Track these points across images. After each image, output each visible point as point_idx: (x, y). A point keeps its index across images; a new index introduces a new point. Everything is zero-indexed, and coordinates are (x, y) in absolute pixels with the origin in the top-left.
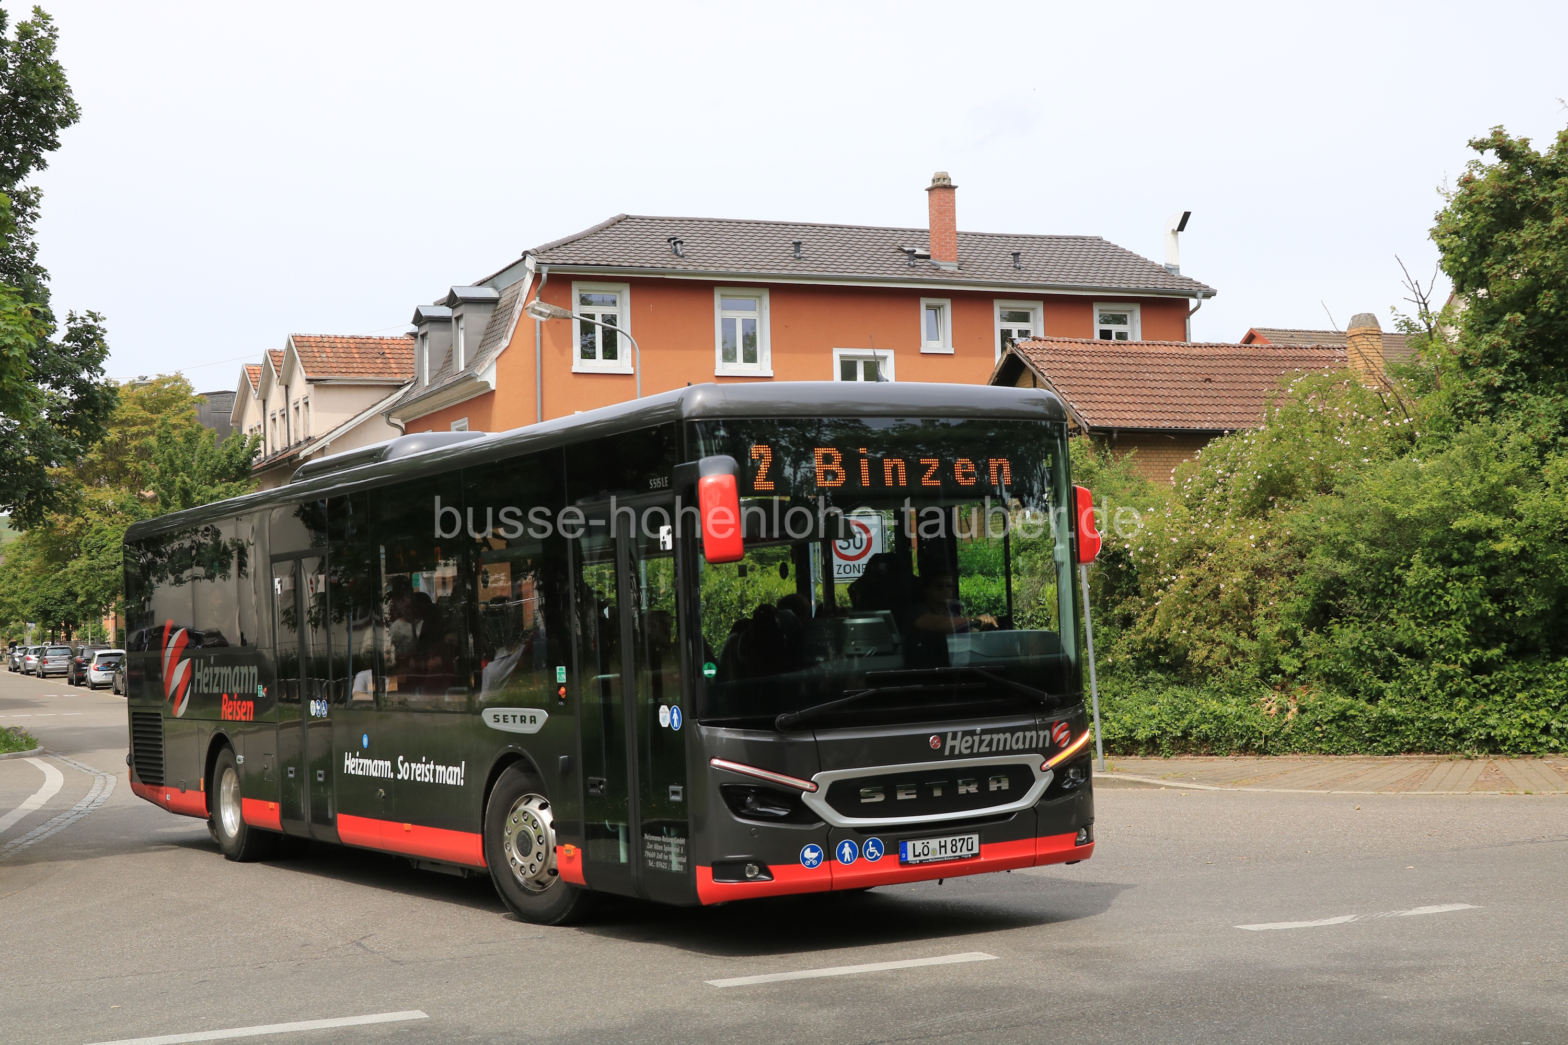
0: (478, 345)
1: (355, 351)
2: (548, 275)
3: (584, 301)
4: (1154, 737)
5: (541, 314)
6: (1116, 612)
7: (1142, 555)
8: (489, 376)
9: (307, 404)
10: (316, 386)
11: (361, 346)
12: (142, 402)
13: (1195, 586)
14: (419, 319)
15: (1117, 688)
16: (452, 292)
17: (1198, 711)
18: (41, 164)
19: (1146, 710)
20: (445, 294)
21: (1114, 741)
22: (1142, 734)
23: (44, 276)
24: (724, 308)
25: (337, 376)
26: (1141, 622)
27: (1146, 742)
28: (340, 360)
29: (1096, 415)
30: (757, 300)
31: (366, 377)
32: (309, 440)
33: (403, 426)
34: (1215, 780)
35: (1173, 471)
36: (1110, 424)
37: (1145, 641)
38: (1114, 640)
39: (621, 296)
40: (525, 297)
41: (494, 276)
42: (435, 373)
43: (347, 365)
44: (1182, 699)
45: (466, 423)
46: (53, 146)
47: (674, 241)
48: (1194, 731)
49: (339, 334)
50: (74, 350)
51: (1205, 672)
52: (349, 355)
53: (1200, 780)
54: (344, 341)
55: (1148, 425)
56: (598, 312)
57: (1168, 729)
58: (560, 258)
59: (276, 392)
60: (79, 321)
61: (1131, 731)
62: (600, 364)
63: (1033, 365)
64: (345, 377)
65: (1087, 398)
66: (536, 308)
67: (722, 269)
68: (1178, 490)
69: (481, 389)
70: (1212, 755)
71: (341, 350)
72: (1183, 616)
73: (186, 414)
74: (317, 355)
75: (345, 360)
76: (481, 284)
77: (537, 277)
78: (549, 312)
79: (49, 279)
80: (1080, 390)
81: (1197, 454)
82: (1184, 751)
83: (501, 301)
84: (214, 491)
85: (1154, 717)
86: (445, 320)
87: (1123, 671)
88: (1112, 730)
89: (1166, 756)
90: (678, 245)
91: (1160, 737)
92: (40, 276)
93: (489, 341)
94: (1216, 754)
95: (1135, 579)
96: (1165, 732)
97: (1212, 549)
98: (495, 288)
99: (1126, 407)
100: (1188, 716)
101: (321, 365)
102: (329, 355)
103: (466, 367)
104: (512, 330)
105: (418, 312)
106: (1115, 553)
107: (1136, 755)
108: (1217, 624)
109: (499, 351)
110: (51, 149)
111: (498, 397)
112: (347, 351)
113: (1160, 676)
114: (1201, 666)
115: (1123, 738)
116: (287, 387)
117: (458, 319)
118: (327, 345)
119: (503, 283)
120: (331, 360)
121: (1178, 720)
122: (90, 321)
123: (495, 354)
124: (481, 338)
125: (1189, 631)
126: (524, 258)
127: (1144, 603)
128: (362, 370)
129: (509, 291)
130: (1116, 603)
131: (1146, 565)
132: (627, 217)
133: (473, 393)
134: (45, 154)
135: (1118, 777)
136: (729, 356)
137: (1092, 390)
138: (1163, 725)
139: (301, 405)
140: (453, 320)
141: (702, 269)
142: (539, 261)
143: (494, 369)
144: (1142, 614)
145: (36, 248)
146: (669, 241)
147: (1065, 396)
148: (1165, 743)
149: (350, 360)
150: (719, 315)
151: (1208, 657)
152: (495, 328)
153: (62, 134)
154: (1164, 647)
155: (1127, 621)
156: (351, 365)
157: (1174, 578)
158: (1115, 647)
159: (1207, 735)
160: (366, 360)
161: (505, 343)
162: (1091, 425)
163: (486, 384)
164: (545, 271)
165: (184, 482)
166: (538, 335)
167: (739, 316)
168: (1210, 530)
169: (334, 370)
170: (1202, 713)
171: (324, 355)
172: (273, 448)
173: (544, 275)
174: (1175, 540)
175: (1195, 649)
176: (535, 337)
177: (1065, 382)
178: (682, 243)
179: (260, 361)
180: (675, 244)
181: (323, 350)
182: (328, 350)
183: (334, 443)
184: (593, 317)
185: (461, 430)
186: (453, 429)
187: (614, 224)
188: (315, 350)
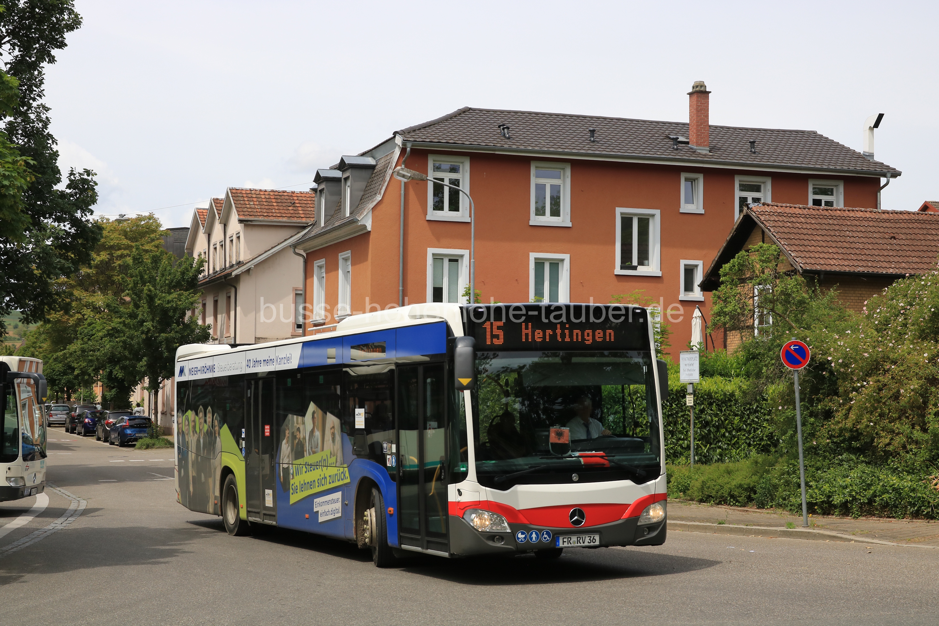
0: (360, 198)
1: (274, 201)
2: (411, 149)
3: (437, 169)
4: (847, 502)
5: (404, 176)
6: (820, 407)
7: (841, 365)
8: (367, 221)
9: (239, 238)
10: (245, 225)
11: (278, 197)
12: (125, 234)
13: (880, 390)
14: (318, 179)
15: (819, 464)
16: (342, 160)
17: (881, 484)
18: (52, 60)
19: (840, 481)
20: (338, 161)
21: (816, 504)
22: (837, 500)
23: (53, 142)
24: (537, 176)
25: (261, 218)
26: (839, 416)
27: (841, 506)
28: (263, 207)
29: (808, 261)
30: (562, 171)
31: (281, 219)
32: (239, 264)
33: (305, 255)
34: (893, 537)
35: (866, 303)
36: (818, 268)
37: (841, 430)
38: (818, 428)
39: (463, 166)
40: (394, 165)
41: (373, 149)
42: (329, 217)
43: (268, 211)
44: (868, 475)
45: (350, 255)
46: (61, 45)
47: (503, 127)
48: (877, 499)
49: (263, 188)
50: (71, 195)
51: (888, 454)
52: (270, 204)
53: (882, 537)
54: (266, 193)
55: (847, 269)
56: (447, 177)
57: (857, 497)
58: (420, 137)
59: (218, 228)
60: (77, 175)
61: (829, 497)
62: (446, 214)
63: (763, 223)
64: (266, 219)
65: (802, 248)
66: (401, 172)
67: (536, 148)
68: (869, 317)
69: (362, 230)
70: (890, 517)
71: (264, 200)
72: (871, 413)
73: (157, 242)
74: (247, 203)
75: (267, 207)
76: (363, 155)
77: (403, 151)
78: (409, 175)
80: (797, 242)
81: (885, 291)
82: (870, 513)
83: (377, 167)
84: (170, 298)
85: (846, 487)
86: (337, 180)
87: (824, 451)
88: (814, 495)
89: (855, 517)
90: (506, 130)
91: (851, 502)
93: (367, 196)
94: (893, 517)
95: (835, 383)
96: (854, 499)
97: (894, 362)
98: (374, 157)
99: (831, 256)
100: (873, 488)
101: (250, 210)
102: (255, 203)
103: (350, 214)
104: (384, 188)
105: (318, 174)
106: (820, 363)
107: (833, 515)
108: (896, 419)
109: (375, 203)
110: (59, 47)
111: (372, 236)
112: (268, 200)
113: (853, 457)
114: (885, 451)
115: (823, 502)
116: (225, 226)
117: (346, 179)
118: (254, 196)
119: (379, 154)
120: (256, 206)
121: (865, 490)
122: (85, 176)
123: (371, 205)
124: (362, 193)
125: (875, 424)
126: (395, 137)
127: (841, 401)
128: (278, 215)
129: (383, 160)
130: (819, 401)
131: (843, 373)
132: (470, 109)
133: (355, 232)
134: (55, 52)
135: (818, 531)
136: (540, 212)
137: (806, 243)
138: (854, 493)
139: (234, 238)
140: (343, 180)
141: (522, 147)
142: (405, 139)
143: (370, 215)
144: (840, 409)
146: (499, 127)
147: (786, 247)
148: (855, 508)
149: (270, 207)
150: (534, 181)
151: (889, 444)
152: (372, 186)
154: (856, 435)
155: (828, 414)
156: (271, 211)
157: (865, 383)
158: (818, 433)
159: (887, 502)
160: (281, 208)
161: (379, 198)
162: (804, 268)
163: (365, 227)
164: (409, 146)
165: (150, 290)
166: (402, 192)
167: (548, 183)
168: (893, 348)
169: (259, 214)
170: (883, 486)
171: (252, 203)
172: (214, 269)
173: (408, 149)
174: (866, 355)
175: (880, 437)
176: (401, 194)
177: (786, 237)
178: (508, 128)
179: (207, 206)
180: (503, 129)
181: (251, 199)
182: (255, 199)
183: (257, 266)
184: (442, 180)
185: (346, 260)
186: (340, 258)
187: (460, 114)
188: (246, 199)
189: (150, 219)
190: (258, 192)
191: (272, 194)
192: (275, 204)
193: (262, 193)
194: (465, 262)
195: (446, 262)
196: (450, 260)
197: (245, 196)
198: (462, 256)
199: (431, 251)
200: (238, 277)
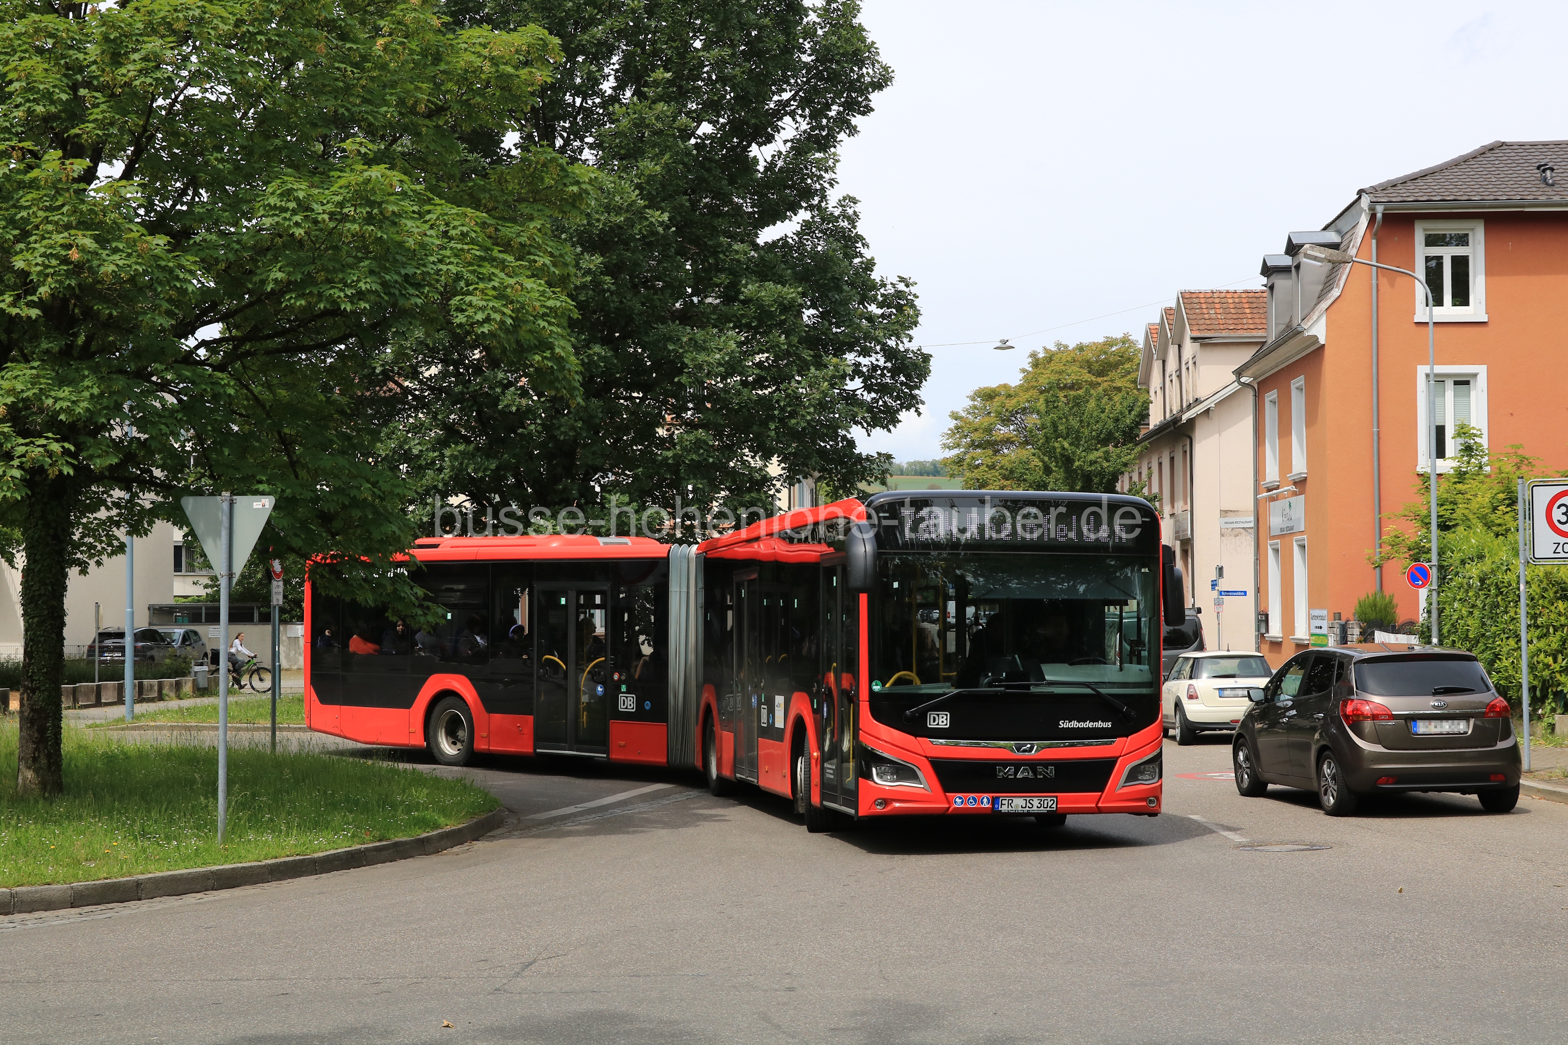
0: (1317, 295)
1: (1246, 306)
2: (1384, 215)
3: (1431, 241)
8: (1318, 329)
9: (1195, 363)
10: (1202, 345)
11: (1254, 300)
14: (1267, 270)
16: (1289, 239)
18: (853, 131)
20: (1285, 241)
23: (863, 245)
25: (1224, 334)
28: (1229, 316)
31: (1255, 333)
32: (1197, 401)
33: (1255, 386)
39: (1474, 234)
40: (1359, 240)
41: (1336, 219)
43: (1236, 321)
45: (1303, 382)
46: (867, 110)
47: (1542, 168)
49: (1232, 289)
52: (1240, 311)
54: (1236, 295)
56: (1447, 253)
58: (1402, 194)
59: (1172, 351)
60: (889, 287)
62: (1448, 311)
64: (1232, 334)
66: (1309, 252)
69: (1314, 343)
71: (1232, 306)
74: (1205, 311)
75: (1234, 316)
76: (1325, 229)
77: (1373, 217)
79: (868, 247)
83: (1341, 246)
86: (1285, 270)
90: (1548, 172)
92: (859, 245)
93: (1326, 291)
98: (1338, 232)
101: (1208, 322)
102: (1218, 311)
103: (1301, 320)
104: (1344, 277)
105: (1264, 262)
109: (1329, 302)
110: (864, 113)
111: (1327, 352)
112: (1238, 306)
116: (1180, 346)
117: (1299, 267)
118: (1217, 301)
119: (1344, 225)
120: (1219, 316)
122: (901, 287)
123: (1324, 305)
124: (1320, 287)
126: (1360, 198)
128: (1252, 326)
129: (1348, 235)
132: (1503, 144)
133: (1305, 349)
134: (857, 120)
139: (1191, 364)
140: (1293, 269)
142: (1375, 200)
143: (1323, 320)
145: (857, 216)
146: (1538, 168)
149: (1241, 316)
152: (1333, 276)
153: (876, 98)
156: (1240, 321)
160: (1257, 316)
161: (1336, 293)
163: (1315, 339)
164: (1380, 209)
166: (1374, 282)
169: (1222, 327)
171: (1213, 312)
172: (1171, 410)
173: (1379, 216)
176: (1371, 285)
178: (1552, 169)
179: (1158, 321)
180: (1544, 171)
181: (1212, 305)
182: (1217, 306)
183: (1219, 404)
184: (1439, 259)
185: (1299, 389)
186: (1293, 387)
187: (1484, 153)
188: (1204, 306)
189: (1124, 343)
190: (1223, 295)
191: (1244, 295)
192: (1248, 311)
193: (1229, 295)
194: (1481, 383)
195: (1449, 384)
196: (1456, 383)
197: (1203, 301)
198: (1475, 375)
199: (1422, 370)
200: (1191, 422)
